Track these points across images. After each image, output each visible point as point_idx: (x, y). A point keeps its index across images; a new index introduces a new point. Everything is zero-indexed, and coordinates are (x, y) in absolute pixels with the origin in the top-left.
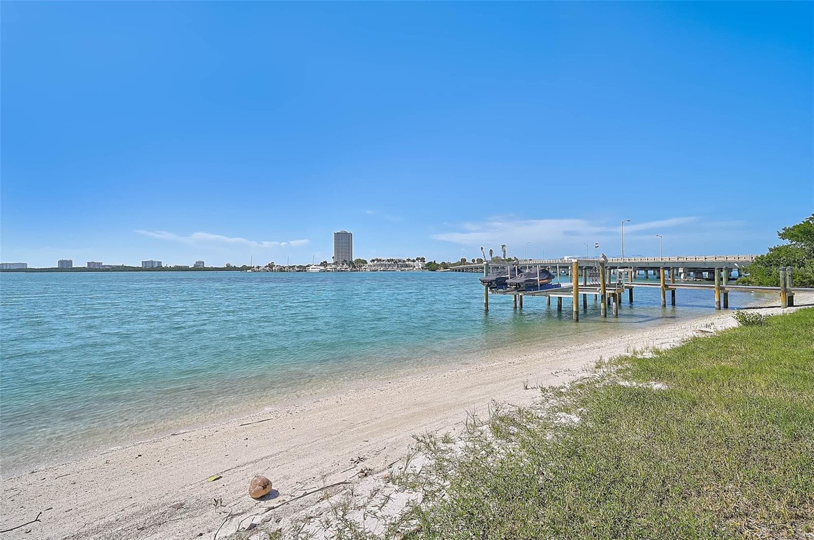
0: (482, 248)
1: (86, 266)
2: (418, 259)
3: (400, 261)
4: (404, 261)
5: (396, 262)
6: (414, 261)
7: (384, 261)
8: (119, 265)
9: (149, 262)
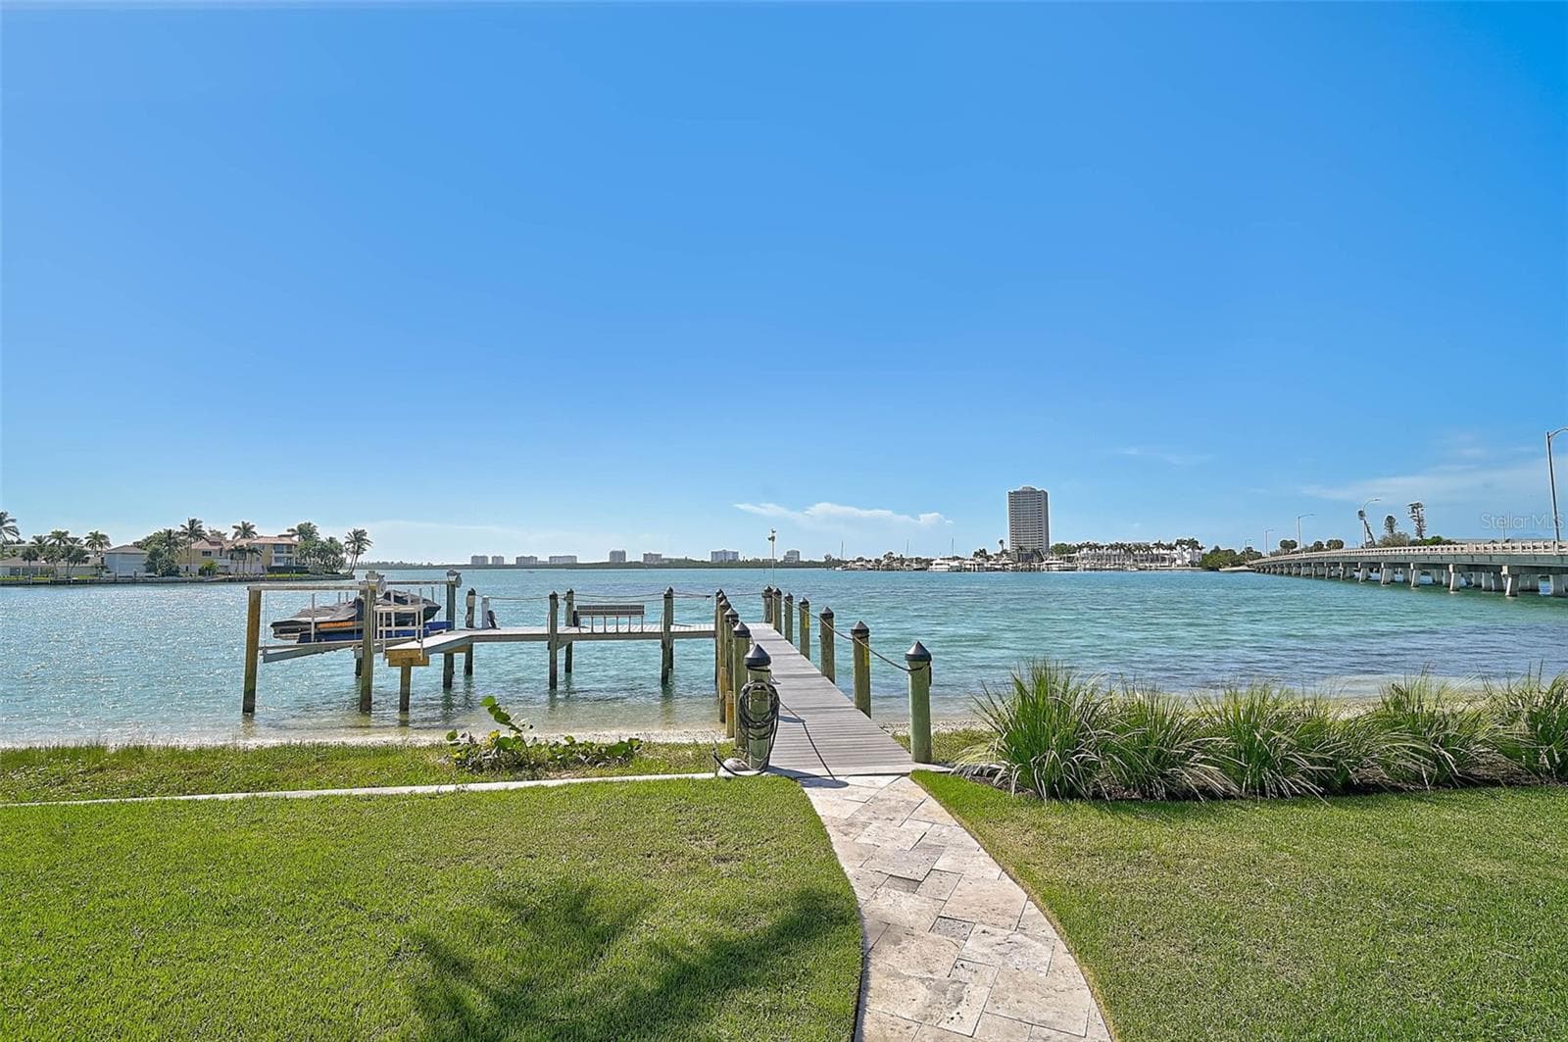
1: (641, 560)
2: (1180, 543)
3: (1138, 547)
4: (1148, 548)
5: (1129, 549)
6: (1171, 548)
7: (1103, 547)
9: (720, 552)
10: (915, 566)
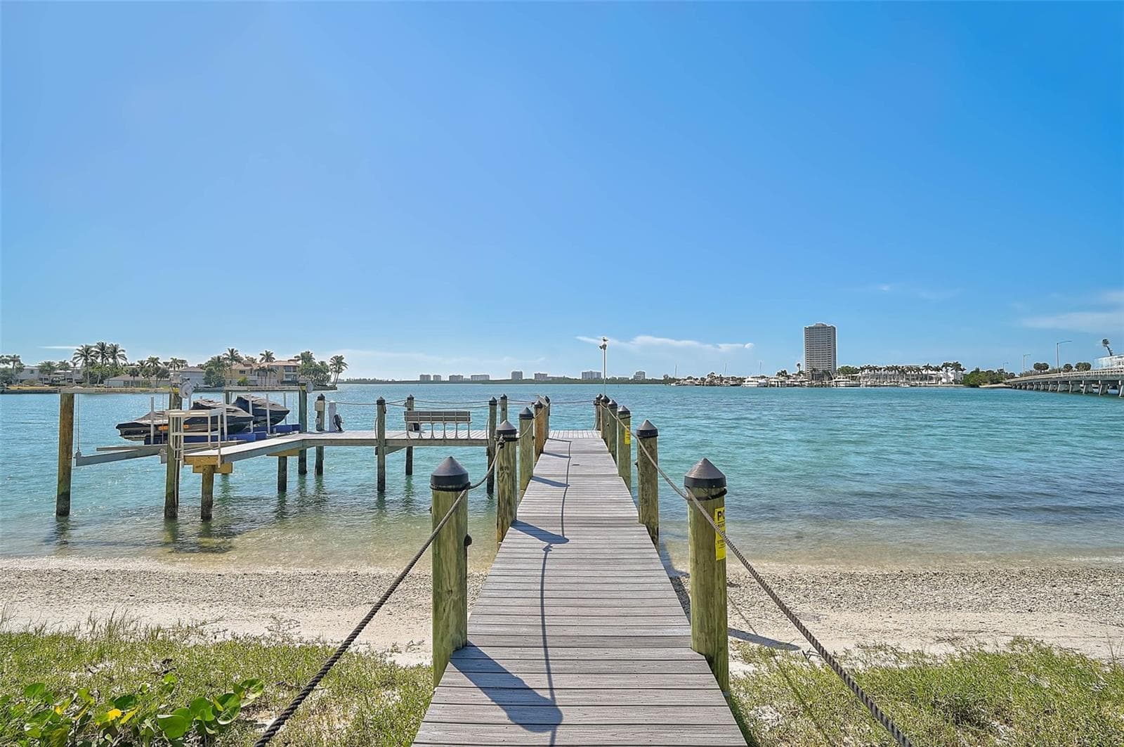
0: (1105, 342)
1: (533, 378)
2: (946, 365)
3: (910, 369)
4: (918, 369)
5: (903, 370)
6: (938, 369)
7: (881, 369)
8: (559, 376)
9: (588, 373)
10: (731, 383)
